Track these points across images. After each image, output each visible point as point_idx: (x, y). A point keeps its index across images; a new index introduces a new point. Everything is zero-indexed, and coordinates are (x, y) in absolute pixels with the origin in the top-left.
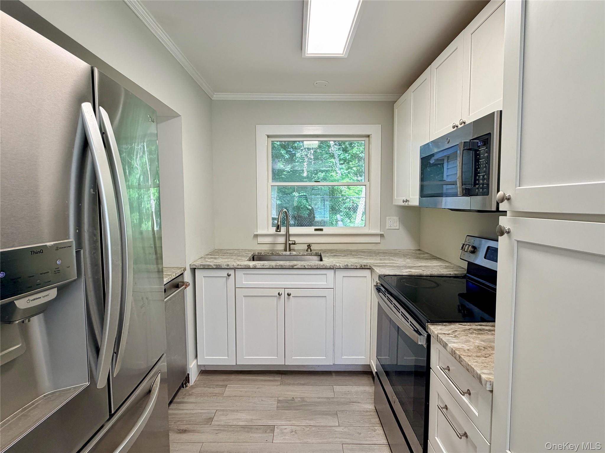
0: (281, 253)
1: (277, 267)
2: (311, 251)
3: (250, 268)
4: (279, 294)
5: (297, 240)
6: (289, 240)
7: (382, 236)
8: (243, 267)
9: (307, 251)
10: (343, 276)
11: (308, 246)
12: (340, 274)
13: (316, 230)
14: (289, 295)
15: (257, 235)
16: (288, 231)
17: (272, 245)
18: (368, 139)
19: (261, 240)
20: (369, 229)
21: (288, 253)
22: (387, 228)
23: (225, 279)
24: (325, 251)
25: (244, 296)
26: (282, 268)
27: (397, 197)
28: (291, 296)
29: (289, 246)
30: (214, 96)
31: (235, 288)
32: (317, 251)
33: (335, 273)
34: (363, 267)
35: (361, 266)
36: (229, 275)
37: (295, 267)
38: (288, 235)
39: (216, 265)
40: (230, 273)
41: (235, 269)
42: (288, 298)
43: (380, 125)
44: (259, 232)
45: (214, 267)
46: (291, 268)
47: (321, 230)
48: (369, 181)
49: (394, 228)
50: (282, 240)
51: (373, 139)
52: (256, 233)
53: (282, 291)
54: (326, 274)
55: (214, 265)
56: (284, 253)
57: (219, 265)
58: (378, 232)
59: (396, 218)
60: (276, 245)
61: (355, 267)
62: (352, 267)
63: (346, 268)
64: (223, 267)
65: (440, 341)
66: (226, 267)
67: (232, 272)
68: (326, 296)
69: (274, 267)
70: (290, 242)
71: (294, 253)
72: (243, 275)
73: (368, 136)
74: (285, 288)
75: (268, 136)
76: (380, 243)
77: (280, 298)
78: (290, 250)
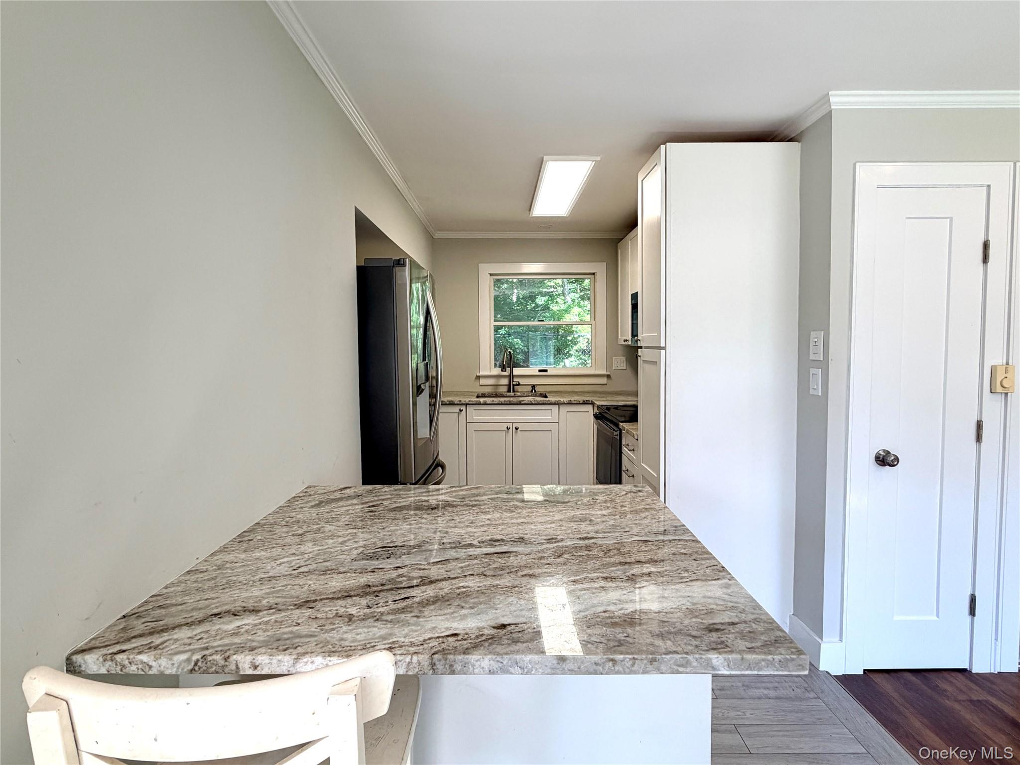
0: (505, 394)
1: (506, 403)
2: (535, 391)
3: (481, 404)
4: (507, 428)
5: (522, 381)
6: (513, 381)
7: (608, 376)
8: (474, 403)
9: (532, 391)
10: (567, 411)
11: (532, 387)
12: (564, 409)
13: (540, 371)
14: (517, 429)
15: (479, 376)
16: (512, 371)
17: (495, 387)
18: (593, 276)
19: (483, 381)
20: (595, 369)
21: (512, 394)
22: (614, 368)
23: (457, 414)
24: (550, 392)
25: (475, 430)
26: (511, 404)
27: (621, 336)
28: (519, 430)
29: (511, 387)
30: (436, 234)
31: (467, 423)
32: (542, 393)
33: (559, 408)
34: (586, 402)
35: (584, 401)
36: (461, 411)
37: (523, 402)
38: (511, 377)
39: (450, 401)
40: (462, 408)
41: (466, 405)
42: (516, 432)
43: (606, 263)
44: (482, 373)
45: (448, 403)
46: (519, 403)
47: (546, 371)
48: (594, 320)
49: (621, 368)
50: (505, 381)
51: (598, 277)
52: (478, 374)
53: (510, 425)
54: (551, 409)
55: (448, 401)
56: (508, 394)
57: (452, 401)
58: (604, 372)
59: (624, 359)
60: (498, 387)
61: (578, 402)
62: (575, 402)
63: (570, 403)
64: (455, 403)
65: (628, 432)
66: (458, 403)
67: (463, 408)
68: (551, 430)
69: (503, 403)
70: (514, 383)
71: (519, 394)
72: (474, 411)
73: (594, 274)
74: (513, 423)
75: (491, 275)
76: (606, 384)
77: (508, 432)
78: (514, 391)
